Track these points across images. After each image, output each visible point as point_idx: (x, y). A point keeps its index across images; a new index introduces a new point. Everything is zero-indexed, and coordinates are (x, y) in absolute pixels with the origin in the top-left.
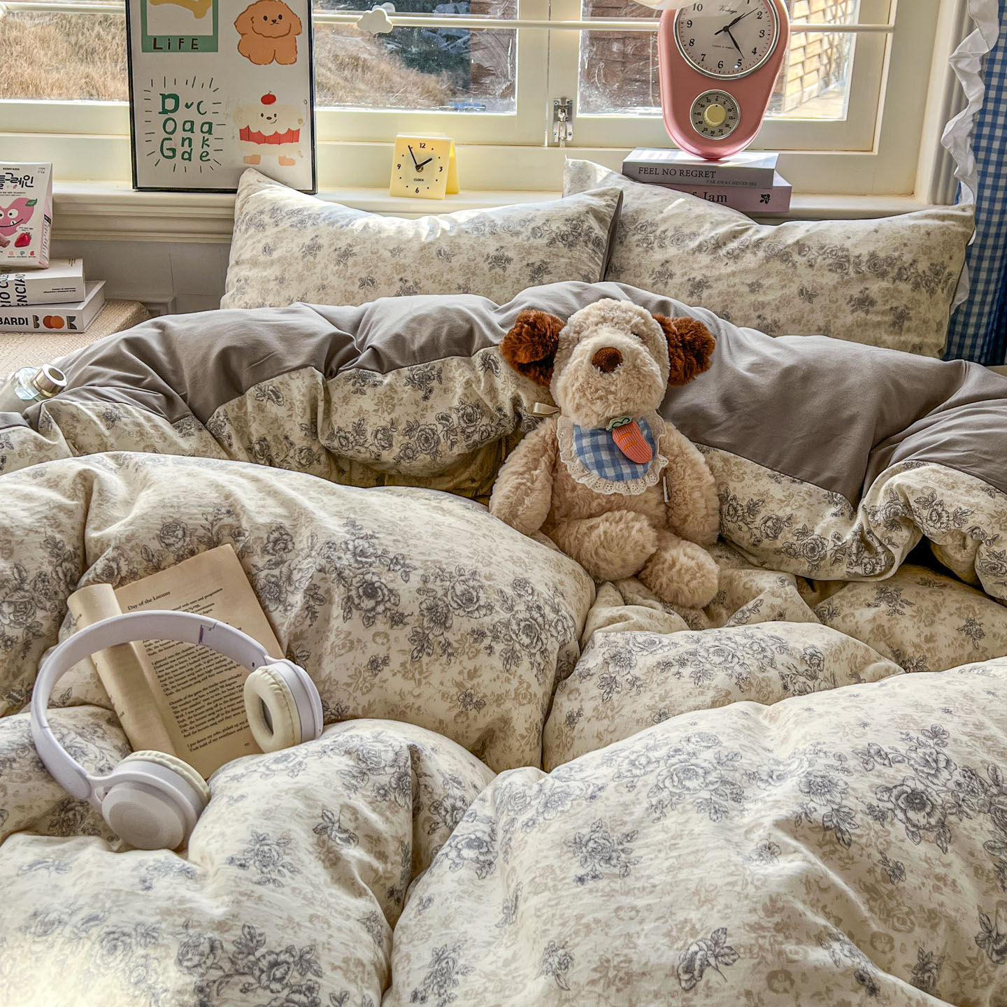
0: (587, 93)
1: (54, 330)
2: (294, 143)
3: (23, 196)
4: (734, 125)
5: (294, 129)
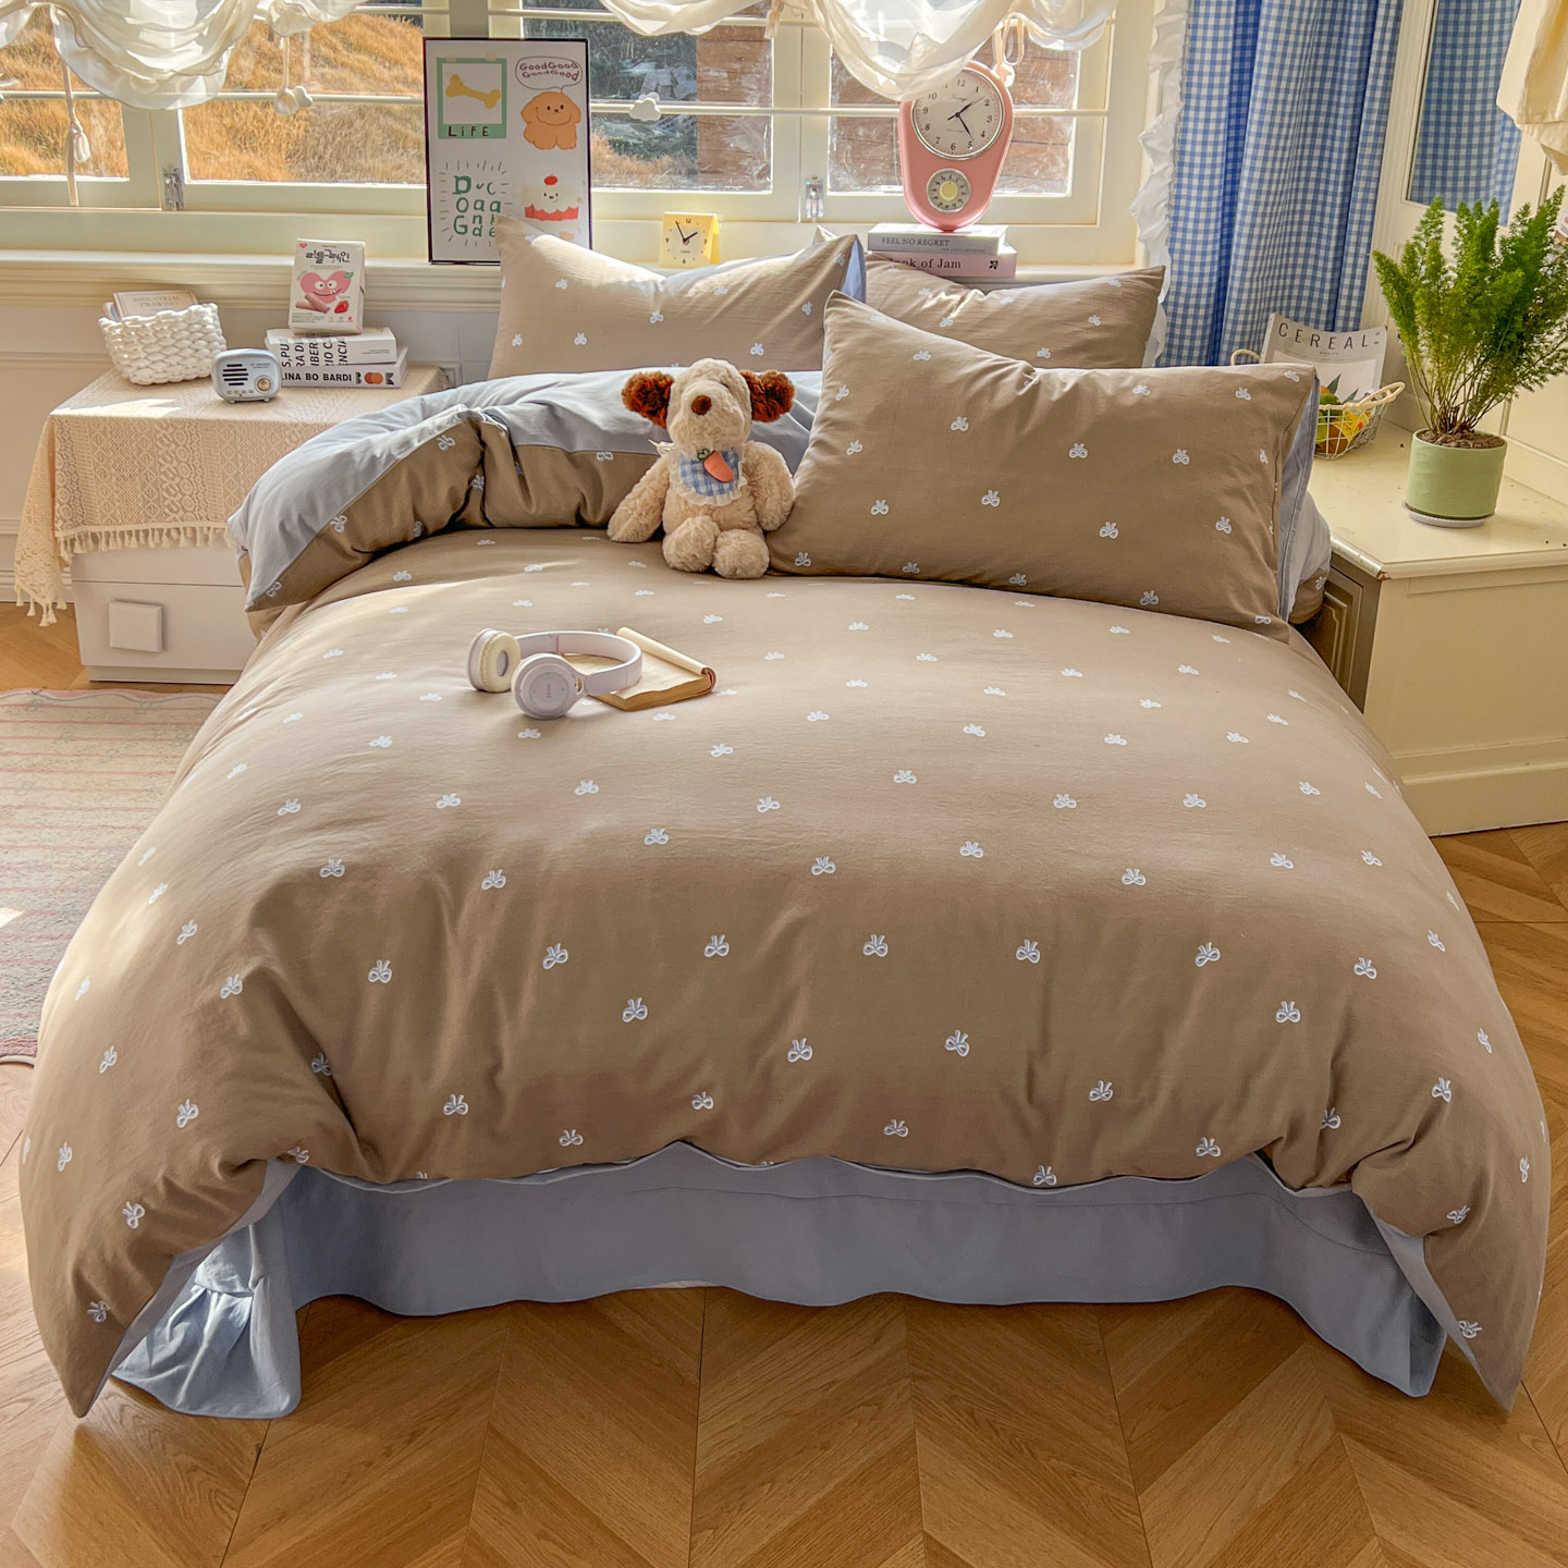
0: (836, 173)
1: (374, 385)
2: (574, 220)
3: (341, 269)
4: (966, 199)
5: (573, 207)
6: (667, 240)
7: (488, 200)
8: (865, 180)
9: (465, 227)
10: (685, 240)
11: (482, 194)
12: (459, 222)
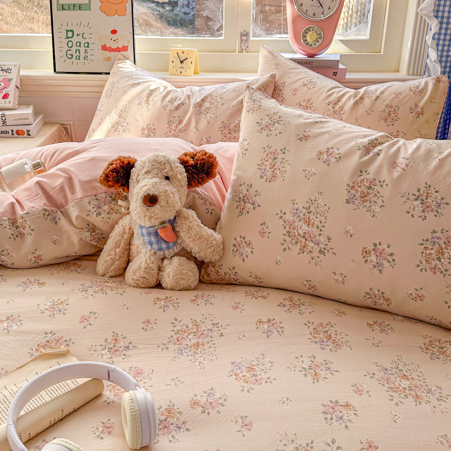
1: (21, 136)
2: (126, 52)
3: (6, 77)
4: (321, 41)
5: (126, 45)
6: (173, 62)
7: (83, 41)
8: (268, 31)
9: (72, 55)
10: (181, 62)
11: (80, 39)
12: (69, 52)
